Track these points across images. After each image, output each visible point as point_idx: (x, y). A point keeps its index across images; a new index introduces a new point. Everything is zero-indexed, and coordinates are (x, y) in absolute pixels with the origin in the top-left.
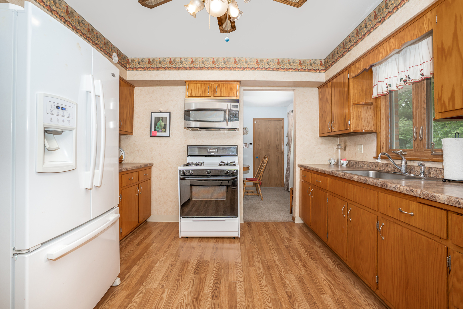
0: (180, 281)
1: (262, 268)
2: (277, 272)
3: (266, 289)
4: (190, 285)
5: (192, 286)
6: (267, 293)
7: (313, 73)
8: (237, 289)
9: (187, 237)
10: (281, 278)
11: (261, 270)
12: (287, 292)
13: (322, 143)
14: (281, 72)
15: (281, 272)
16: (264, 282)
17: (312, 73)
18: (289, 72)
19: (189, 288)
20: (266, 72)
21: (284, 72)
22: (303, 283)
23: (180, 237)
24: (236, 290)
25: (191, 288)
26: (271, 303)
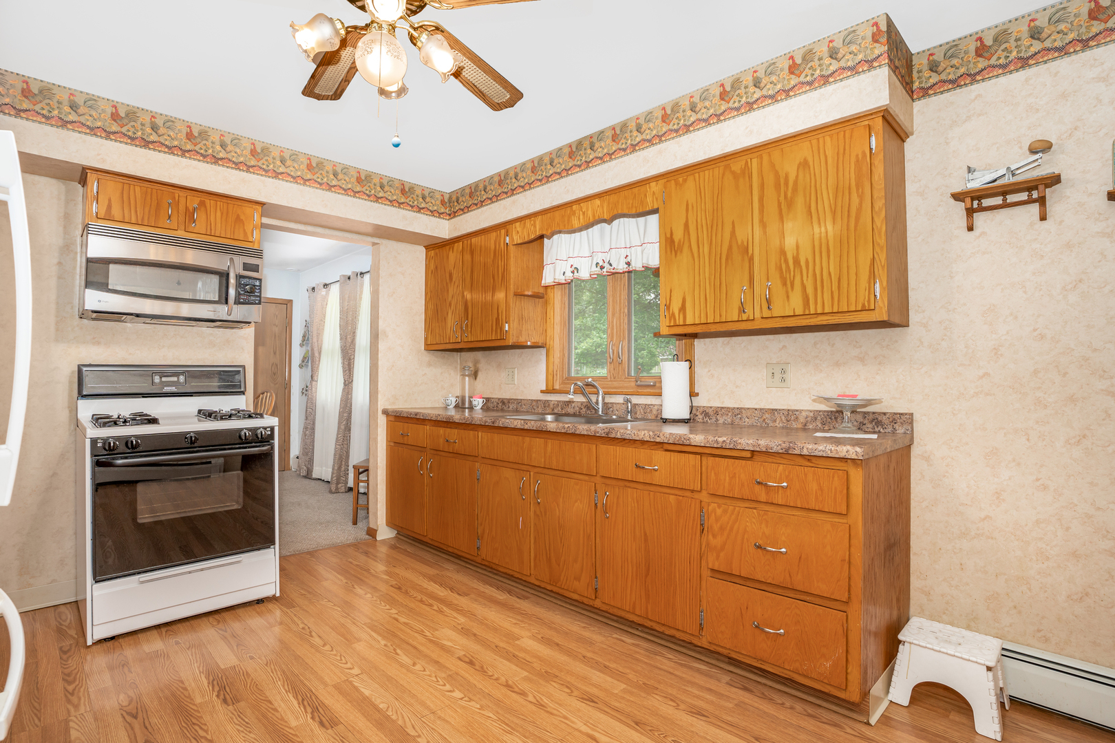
0: (202, 733)
1: (379, 638)
2: (416, 635)
3: (418, 667)
4: (241, 729)
5: (248, 729)
6: (428, 673)
7: (428, 216)
8: (362, 690)
9: (113, 638)
10: (431, 641)
11: (383, 642)
12: (459, 659)
13: (429, 365)
14: (363, 201)
15: (423, 632)
16: (405, 659)
17: (425, 216)
18: (380, 205)
19: (244, 735)
20: (329, 194)
21: (369, 203)
22: (475, 635)
23: (89, 643)
24: (362, 694)
25: (250, 732)
26: (447, 684)
